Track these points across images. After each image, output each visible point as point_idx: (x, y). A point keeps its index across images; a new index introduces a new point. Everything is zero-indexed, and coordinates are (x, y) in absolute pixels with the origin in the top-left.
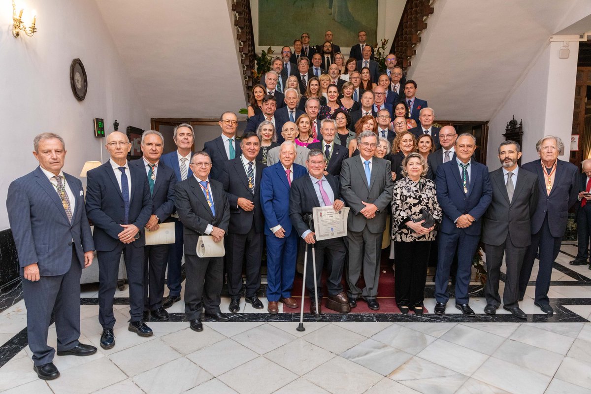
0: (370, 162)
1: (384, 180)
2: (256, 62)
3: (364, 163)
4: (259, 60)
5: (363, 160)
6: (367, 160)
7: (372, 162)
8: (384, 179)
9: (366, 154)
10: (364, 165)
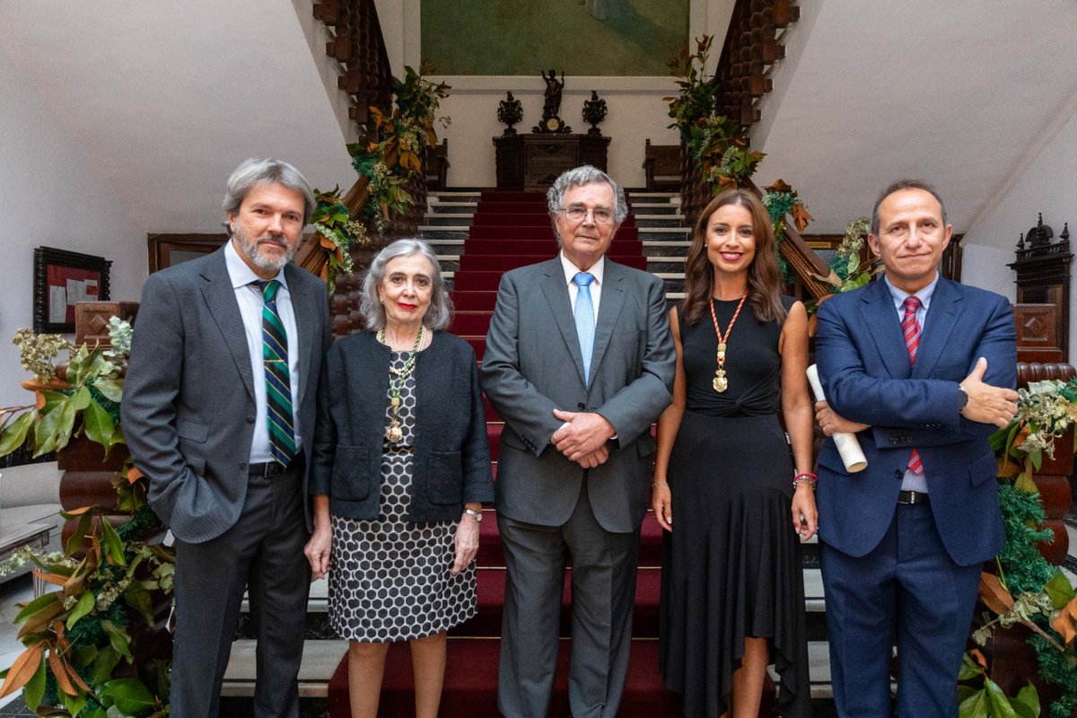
0: (593, 279)
1: (640, 340)
2: (395, 97)
3: (573, 280)
4: (400, 90)
5: (570, 269)
6: (584, 269)
7: (600, 278)
8: (642, 336)
9: (581, 245)
10: (573, 290)
